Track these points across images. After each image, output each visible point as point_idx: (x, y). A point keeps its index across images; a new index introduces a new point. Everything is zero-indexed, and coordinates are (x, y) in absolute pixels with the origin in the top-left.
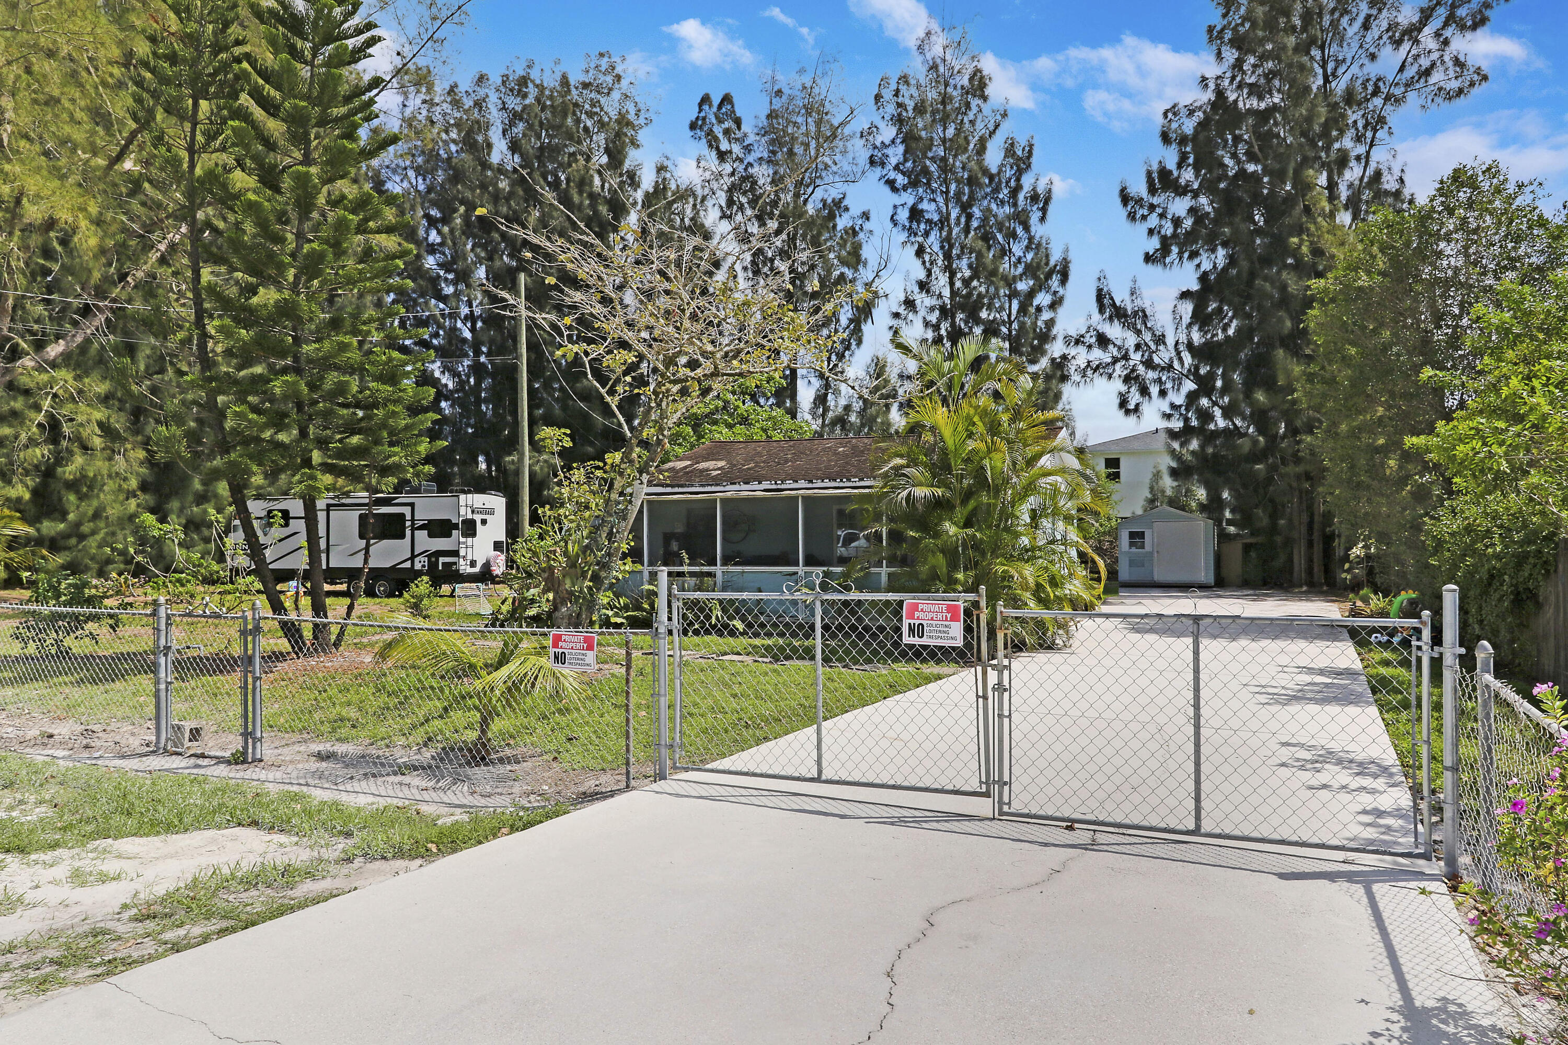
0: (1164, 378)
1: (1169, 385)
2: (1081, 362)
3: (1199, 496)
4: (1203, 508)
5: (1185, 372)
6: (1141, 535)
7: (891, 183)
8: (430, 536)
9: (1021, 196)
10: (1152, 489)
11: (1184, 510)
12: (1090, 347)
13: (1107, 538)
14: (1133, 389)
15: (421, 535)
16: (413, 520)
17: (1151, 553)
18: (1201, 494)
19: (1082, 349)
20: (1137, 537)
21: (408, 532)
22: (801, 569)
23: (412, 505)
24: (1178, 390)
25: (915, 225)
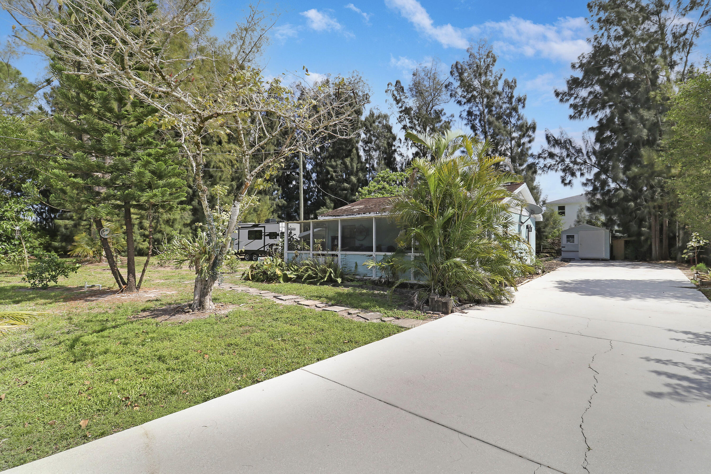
0: (582, 168)
1: (585, 171)
2: (541, 165)
3: (602, 220)
4: (604, 225)
5: (593, 164)
6: (573, 237)
7: (459, 102)
8: (270, 238)
9: (514, 100)
10: (578, 216)
11: (594, 225)
12: (545, 158)
13: (557, 238)
14: (567, 174)
15: (267, 238)
16: (265, 232)
17: (578, 245)
18: (603, 218)
19: (541, 160)
20: (570, 238)
21: (263, 237)
22: (374, 253)
23: (264, 227)
24: (590, 172)
25: (470, 117)
